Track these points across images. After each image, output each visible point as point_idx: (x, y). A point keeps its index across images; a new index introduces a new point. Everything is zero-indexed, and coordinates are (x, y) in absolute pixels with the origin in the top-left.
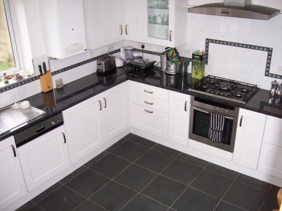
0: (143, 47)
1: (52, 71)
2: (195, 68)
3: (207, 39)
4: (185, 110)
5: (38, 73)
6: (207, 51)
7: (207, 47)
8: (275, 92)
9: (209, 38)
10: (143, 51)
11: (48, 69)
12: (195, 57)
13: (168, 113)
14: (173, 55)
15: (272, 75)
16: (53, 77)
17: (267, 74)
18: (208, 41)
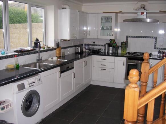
0: (94, 43)
1: (61, 47)
2: (123, 49)
3: (127, 36)
4: (124, 65)
5: (56, 47)
6: (127, 41)
7: (127, 39)
8: (160, 55)
9: (128, 35)
10: (94, 45)
11: (60, 46)
12: (123, 43)
13: (114, 69)
14: (113, 42)
15: (157, 48)
16: (61, 50)
17: (155, 48)
18: (128, 37)
